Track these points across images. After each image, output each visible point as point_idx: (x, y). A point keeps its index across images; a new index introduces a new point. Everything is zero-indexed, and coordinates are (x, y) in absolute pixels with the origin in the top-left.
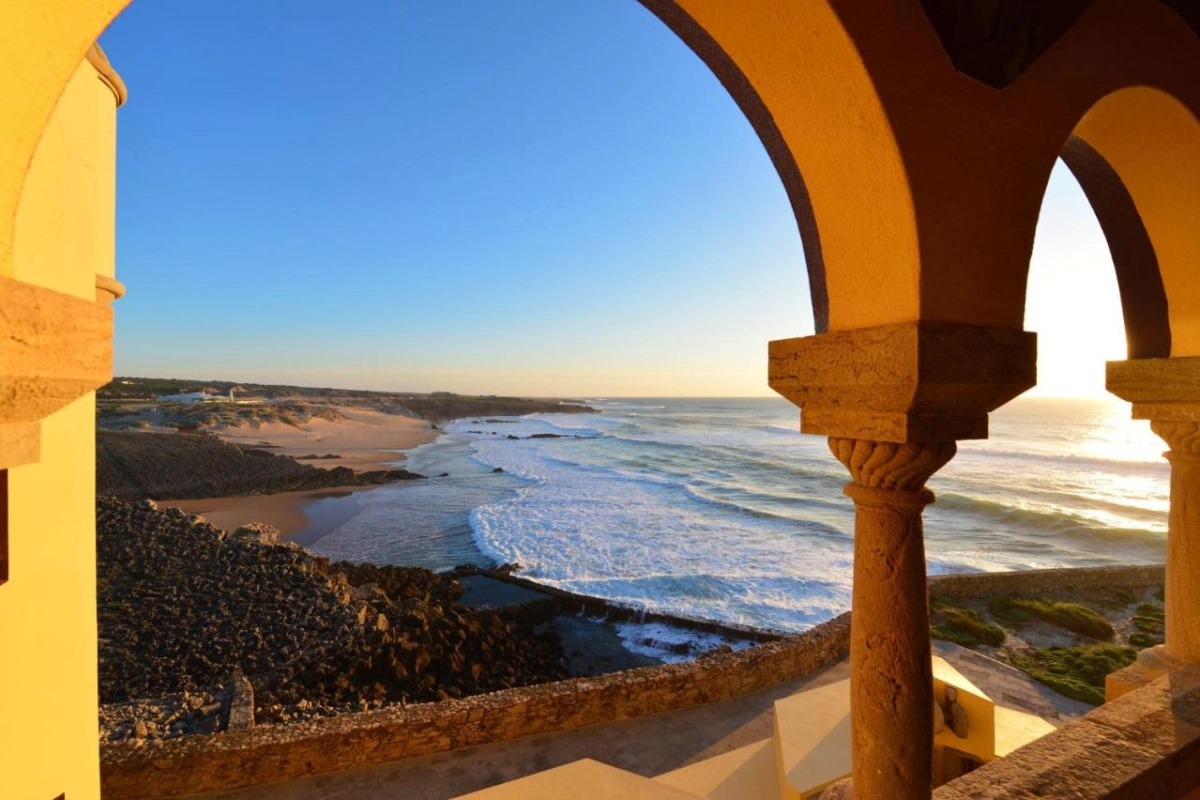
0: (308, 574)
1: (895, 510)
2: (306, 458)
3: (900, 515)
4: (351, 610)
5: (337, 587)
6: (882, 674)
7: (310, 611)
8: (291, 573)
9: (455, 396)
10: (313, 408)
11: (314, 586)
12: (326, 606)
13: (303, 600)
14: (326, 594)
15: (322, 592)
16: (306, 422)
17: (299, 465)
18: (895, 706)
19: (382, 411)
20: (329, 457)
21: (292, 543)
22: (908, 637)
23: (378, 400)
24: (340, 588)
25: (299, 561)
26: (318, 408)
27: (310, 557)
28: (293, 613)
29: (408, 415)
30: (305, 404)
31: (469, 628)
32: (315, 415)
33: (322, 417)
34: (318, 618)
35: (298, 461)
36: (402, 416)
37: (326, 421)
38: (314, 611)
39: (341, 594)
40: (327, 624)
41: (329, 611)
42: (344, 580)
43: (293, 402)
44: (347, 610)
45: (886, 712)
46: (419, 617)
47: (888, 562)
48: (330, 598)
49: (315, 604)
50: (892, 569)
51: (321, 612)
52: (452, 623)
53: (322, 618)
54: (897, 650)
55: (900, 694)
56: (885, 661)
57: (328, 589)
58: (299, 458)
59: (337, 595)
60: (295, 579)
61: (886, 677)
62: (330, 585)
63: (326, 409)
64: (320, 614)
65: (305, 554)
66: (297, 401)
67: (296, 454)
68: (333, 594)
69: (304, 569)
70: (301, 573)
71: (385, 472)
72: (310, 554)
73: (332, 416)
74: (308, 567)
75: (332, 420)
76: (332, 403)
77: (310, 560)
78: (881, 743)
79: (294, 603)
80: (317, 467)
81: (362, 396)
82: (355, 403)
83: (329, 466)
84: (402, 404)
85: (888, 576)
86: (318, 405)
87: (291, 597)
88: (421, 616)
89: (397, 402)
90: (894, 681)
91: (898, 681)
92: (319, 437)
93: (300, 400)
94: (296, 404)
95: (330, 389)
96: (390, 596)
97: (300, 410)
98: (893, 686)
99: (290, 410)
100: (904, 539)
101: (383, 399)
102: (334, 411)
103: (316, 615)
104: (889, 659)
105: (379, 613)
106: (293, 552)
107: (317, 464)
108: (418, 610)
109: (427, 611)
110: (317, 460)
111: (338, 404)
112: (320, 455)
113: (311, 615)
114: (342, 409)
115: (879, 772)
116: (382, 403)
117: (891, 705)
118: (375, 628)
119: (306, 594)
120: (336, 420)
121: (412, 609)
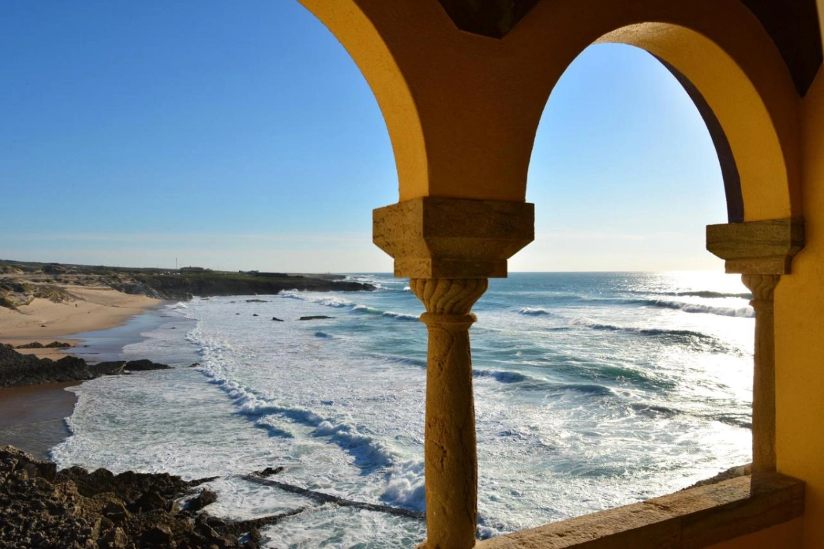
0: (30, 482)
1: (443, 328)
2: (27, 347)
3: (447, 331)
4: (82, 523)
5: (66, 497)
6: (436, 444)
7: (33, 526)
8: (10, 481)
9: (208, 271)
10: (36, 286)
11: (38, 496)
12: (52, 519)
13: (25, 512)
14: (52, 504)
15: (47, 503)
16: (27, 304)
17: (19, 355)
18: (442, 465)
19: (119, 289)
20: (55, 345)
21: (10, 446)
22: (451, 416)
23: (115, 277)
24: (69, 498)
25: (19, 467)
26: (43, 287)
27: (33, 462)
28: (12, 528)
29: (150, 294)
30: (25, 282)
31: (224, 542)
32: (38, 296)
33: (46, 297)
34: (42, 534)
35: (17, 350)
36: (145, 297)
37: (51, 303)
38: (38, 525)
39: (71, 505)
40: (53, 539)
41: (57, 524)
42: (73, 488)
43: (11, 279)
44: (78, 524)
45: (437, 470)
46: (164, 531)
47: (439, 365)
48: (57, 510)
49: (39, 517)
50: (442, 369)
51: (47, 527)
52: (203, 537)
53: (48, 533)
54: (444, 426)
55: (446, 456)
56: (437, 434)
57: (54, 499)
58: (19, 347)
59: (66, 506)
60: (15, 488)
61: (438, 446)
62: (57, 494)
63: (53, 288)
64: (44, 529)
65: (26, 460)
66: (15, 279)
67: (14, 343)
68: (61, 506)
69: (26, 477)
70: (22, 482)
71: (124, 362)
72: (32, 459)
73: (59, 296)
74: (30, 475)
75: (59, 302)
76: (59, 281)
77: (33, 466)
78: (435, 493)
79: (14, 516)
80: (41, 357)
81: (95, 273)
82: (89, 280)
83: (55, 356)
84: (144, 282)
85: (439, 374)
86: (41, 283)
87: (9, 510)
88: (167, 530)
89: (138, 279)
90: (442, 447)
91: (445, 448)
92: (44, 321)
93: (20, 277)
94: (15, 282)
95: (57, 264)
96: (129, 507)
97: (19, 289)
98: (441, 451)
99: (8, 290)
100: (449, 348)
101: (121, 276)
102: (62, 290)
103: (40, 530)
104: (439, 433)
105: (115, 527)
106: (12, 456)
107: (41, 354)
108: (163, 522)
109: (174, 524)
110: (40, 349)
111: (66, 282)
112: (44, 344)
113: (35, 531)
114: (70, 288)
115: (435, 514)
116: (119, 280)
117: (440, 464)
118: (111, 544)
119: (28, 506)
120: (64, 301)
121: (155, 522)
